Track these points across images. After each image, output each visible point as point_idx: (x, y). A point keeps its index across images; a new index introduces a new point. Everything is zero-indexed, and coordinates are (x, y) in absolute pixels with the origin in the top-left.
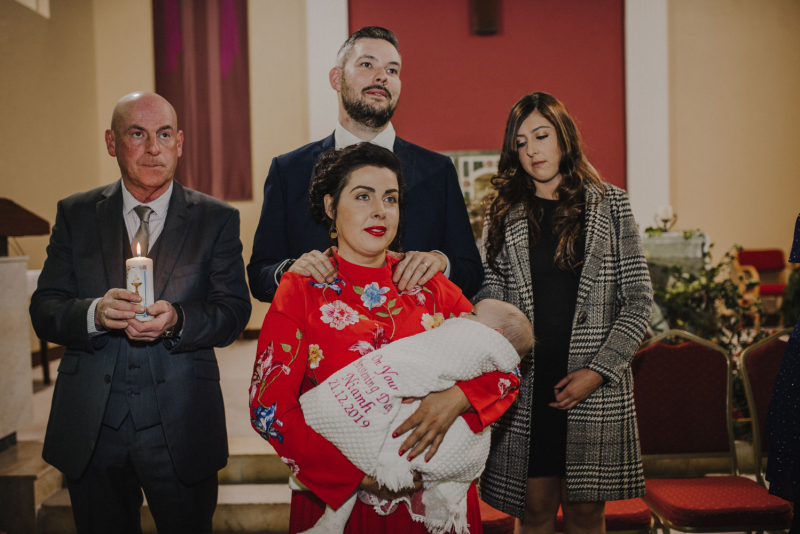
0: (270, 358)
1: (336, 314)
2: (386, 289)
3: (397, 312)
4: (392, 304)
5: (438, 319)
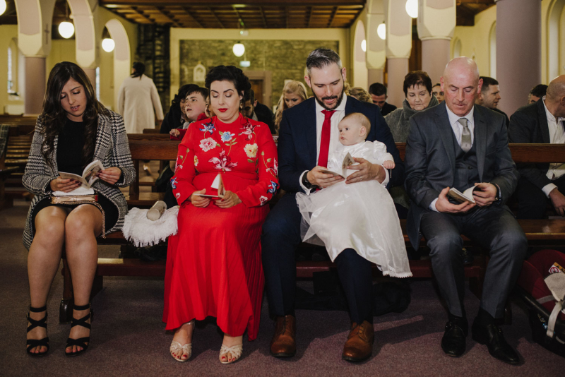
0: (177, 163)
1: (207, 144)
2: (233, 135)
3: (235, 144)
4: (234, 140)
5: (255, 146)
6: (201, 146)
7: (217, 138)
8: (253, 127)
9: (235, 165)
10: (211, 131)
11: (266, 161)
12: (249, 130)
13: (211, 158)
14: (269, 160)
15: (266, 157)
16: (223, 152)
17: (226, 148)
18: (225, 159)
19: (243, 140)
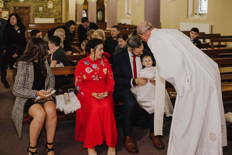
0: (77, 79)
1: (88, 70)
2: (97, 65)
3: (99, 69)
4: (98, 68)
5: (106, 69)
6: (86, 71)
7: (91, 67)
8: (103, 61)
9: (101, 78)
10: (88, 64)
11: (110, 74)
12: (102, 62)
13: (92, 76)
14: (111, 74)
15: (110, 73)
16: (96, 73)
17: (97, 71)
18: (97, 76)
19: (101, 67)
